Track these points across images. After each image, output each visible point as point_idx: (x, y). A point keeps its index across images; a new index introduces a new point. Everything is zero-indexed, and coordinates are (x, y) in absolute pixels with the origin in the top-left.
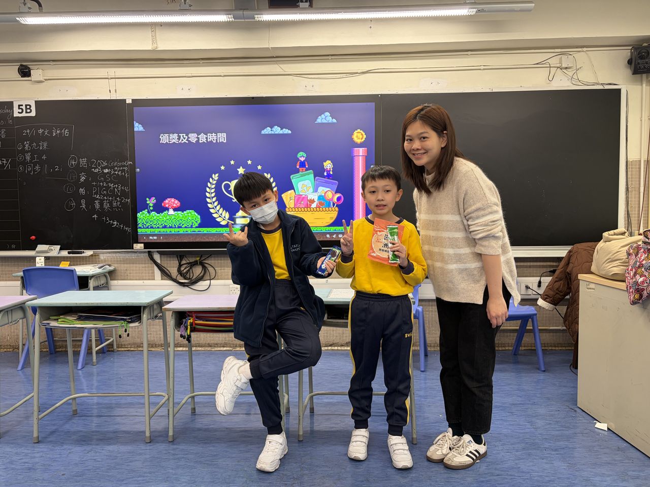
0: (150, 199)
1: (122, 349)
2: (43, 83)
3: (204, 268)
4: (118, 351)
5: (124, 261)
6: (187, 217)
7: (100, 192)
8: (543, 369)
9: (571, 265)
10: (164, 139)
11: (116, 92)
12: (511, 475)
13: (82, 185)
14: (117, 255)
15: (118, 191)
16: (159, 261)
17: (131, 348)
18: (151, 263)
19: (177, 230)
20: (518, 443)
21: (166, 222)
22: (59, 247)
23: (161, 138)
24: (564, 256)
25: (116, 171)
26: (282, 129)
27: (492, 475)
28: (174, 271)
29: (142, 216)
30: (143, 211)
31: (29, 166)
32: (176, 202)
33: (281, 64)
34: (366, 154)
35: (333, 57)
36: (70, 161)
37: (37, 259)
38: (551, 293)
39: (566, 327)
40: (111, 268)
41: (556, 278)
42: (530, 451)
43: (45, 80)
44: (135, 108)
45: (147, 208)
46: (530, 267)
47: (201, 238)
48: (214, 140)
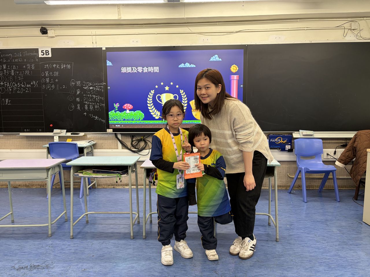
0: (116, 104)
1: (100, 187)
2: (54, 38)
3: (146, 143)
4: (98, 188)
5: (100, 139)
6: (137, 114)
7: (88, 100)
8: (339, 201)
9: (356, 143)
10: (124, 70)
11: (96, 43)
12: (336, 259)
13: (78, 96)
14: (97, 135)
15: (98, 99)
16: (120, 139)
17: (105, 186)
18: (116, 140)
19: (131, 121)
20: (335, 241)
21: (125, 117)
22: (66, 130)
23: (122, 70)
24: (352, 137)
25: (97, 88)
26: (190, 64)
27: (326, 259)
28: (129, 144)
29: (111, 114)
30: (112, 111)
31: (48, 85)
32: (131, 106)
33: (189, 27)
34: (238, 79)
35: (220, 23)
36: (71, 83)
37: (55, 137)
38: (344, 158)
39: (352, 177)
40: (94, 143)
41: (347, 150)
42: (343, 246)
43: (56, 36)
44: (107, 53)
45: (114, 109)
46: (329, 143)
47: (145, 126)
48: (152, 71)
